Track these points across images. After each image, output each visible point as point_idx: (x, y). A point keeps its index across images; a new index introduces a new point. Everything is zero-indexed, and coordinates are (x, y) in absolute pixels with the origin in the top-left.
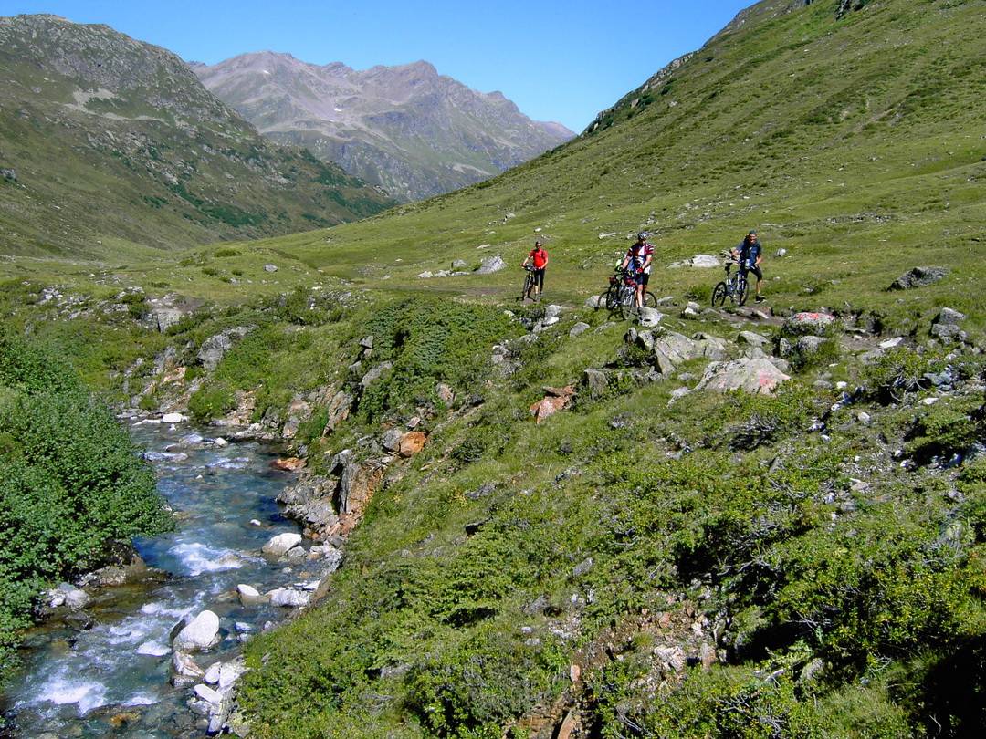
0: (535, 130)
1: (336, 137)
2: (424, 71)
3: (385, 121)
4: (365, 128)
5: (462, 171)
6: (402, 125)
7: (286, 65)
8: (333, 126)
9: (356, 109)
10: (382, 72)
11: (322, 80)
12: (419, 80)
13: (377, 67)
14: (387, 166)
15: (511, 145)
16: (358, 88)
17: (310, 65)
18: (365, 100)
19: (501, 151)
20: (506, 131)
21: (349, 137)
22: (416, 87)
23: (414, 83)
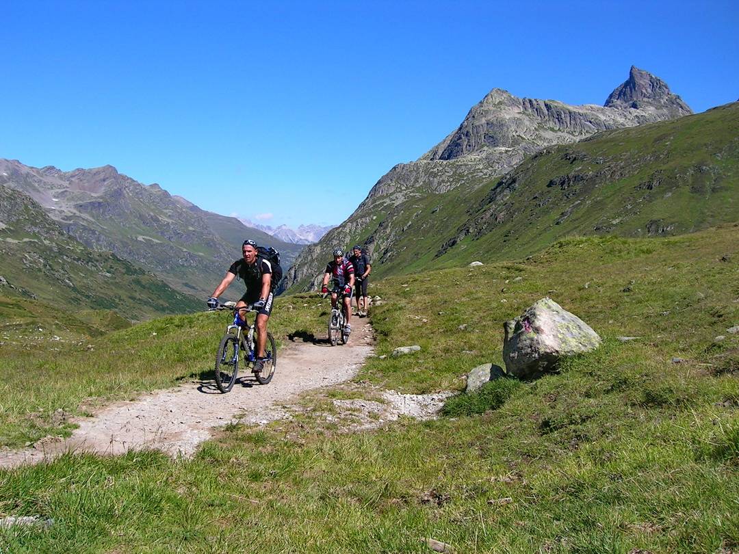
0: (182, 209)
1: (62, 220)
2: (110, 173)
3: (90, 208)
4: (78, 214)
5: (143, 240)
6: (101, 210)
7: (17, 168)
8: (57, 212)
9: (68, 199)
10: (81, 173)
11: (41, 178)
12: (107, 178)
13: (78, 170)
14: (98, 240)
15: (170, 221)
16: (66, 184)
17: (32, 168)
18: (73, 193)
19: (165, 225)
20: (165, 211)
21: (70, 220)
22: (106, 183)
23: (104, 180)
